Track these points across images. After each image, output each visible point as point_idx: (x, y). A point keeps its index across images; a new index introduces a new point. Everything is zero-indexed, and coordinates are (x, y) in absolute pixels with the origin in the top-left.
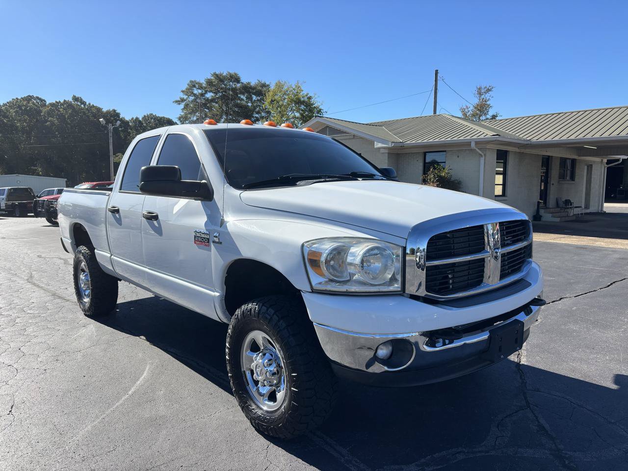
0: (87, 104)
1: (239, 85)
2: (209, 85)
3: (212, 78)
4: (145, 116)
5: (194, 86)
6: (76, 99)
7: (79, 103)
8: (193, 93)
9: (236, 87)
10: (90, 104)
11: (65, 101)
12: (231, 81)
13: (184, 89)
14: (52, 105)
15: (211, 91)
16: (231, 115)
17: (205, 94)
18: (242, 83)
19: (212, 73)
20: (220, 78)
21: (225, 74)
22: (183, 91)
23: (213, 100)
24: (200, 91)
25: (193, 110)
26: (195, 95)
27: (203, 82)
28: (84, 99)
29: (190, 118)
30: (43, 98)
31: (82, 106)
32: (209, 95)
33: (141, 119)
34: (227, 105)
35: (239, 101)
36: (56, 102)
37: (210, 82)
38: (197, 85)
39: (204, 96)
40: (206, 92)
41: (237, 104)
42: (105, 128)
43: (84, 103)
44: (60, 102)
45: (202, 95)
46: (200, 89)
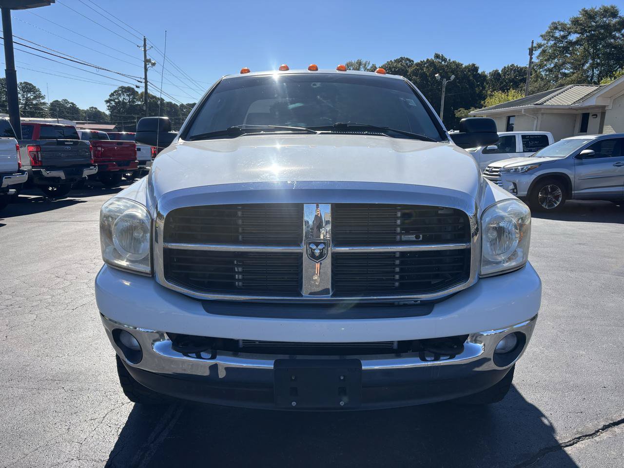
0: (448, 60)
1: (614, 21)
2: (575, 25)
3: (581, 16)
4: (505, 67)
5: (556, 28)
6: (437, 56)
7: (440, 61)
8: (553, 36)
9: (609, 24)
10: (450, 60)
11: (428, 60)
12: (605, 17)
13: (544, 33)
14: (417, 64)
15: (576, 32)
16: (599, 58)
17: (568, 35)
18: (620, 17)
19: (581, 10)
20: (590, 15)
21: (597, 9)
22: (542, 36)
23: (577, 42)
24: (562, 33)
25: (550, 57)
26: (556, 38)
27: (568, 22)
28: (446, 56)
29: (546, 65)
30: (412, 59)
31: (443, 63)
32: (573, 37)
33: (500, 71)
34: (595, 47)
35: (612, 41)
36: (421, 61)
37: (575, 22)
38: (559, 27)
39: (566, 39)
40: (569, 33)
41: (611, 44)
42: (440, 83)
43: (445, 60)
44: (424, 61)
45: (564, 37)
46: (563, 31)
